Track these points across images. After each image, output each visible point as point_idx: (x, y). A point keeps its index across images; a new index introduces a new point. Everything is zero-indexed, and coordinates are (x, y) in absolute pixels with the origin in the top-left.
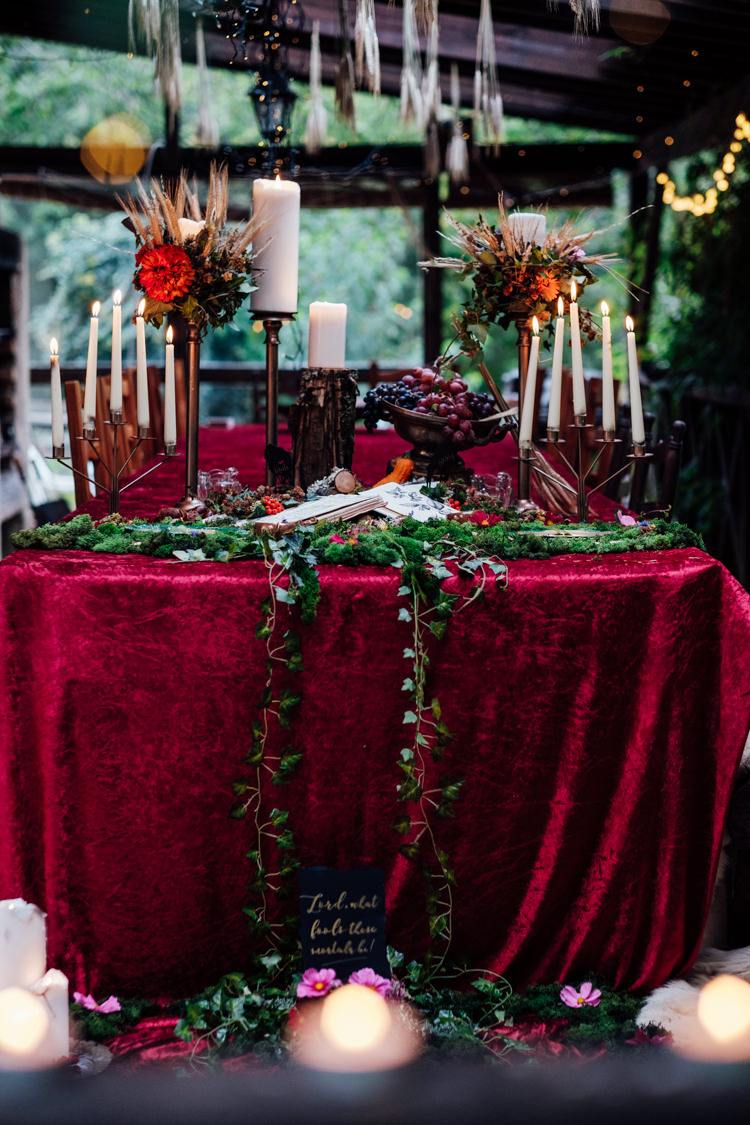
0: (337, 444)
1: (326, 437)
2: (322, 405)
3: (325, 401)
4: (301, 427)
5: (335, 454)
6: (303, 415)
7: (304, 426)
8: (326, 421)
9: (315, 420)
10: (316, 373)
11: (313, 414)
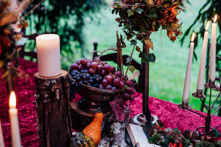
0: (68, 117)
1: (63, 116)
2: (58, 98)
3: (60, 96)
4: (47, 114)
5: (67, 123)
6: (47, 107)
7: (48, 113)
8: (61, 107)
9: (56, 108)
10: (55, 81)
11: (54, 105)
